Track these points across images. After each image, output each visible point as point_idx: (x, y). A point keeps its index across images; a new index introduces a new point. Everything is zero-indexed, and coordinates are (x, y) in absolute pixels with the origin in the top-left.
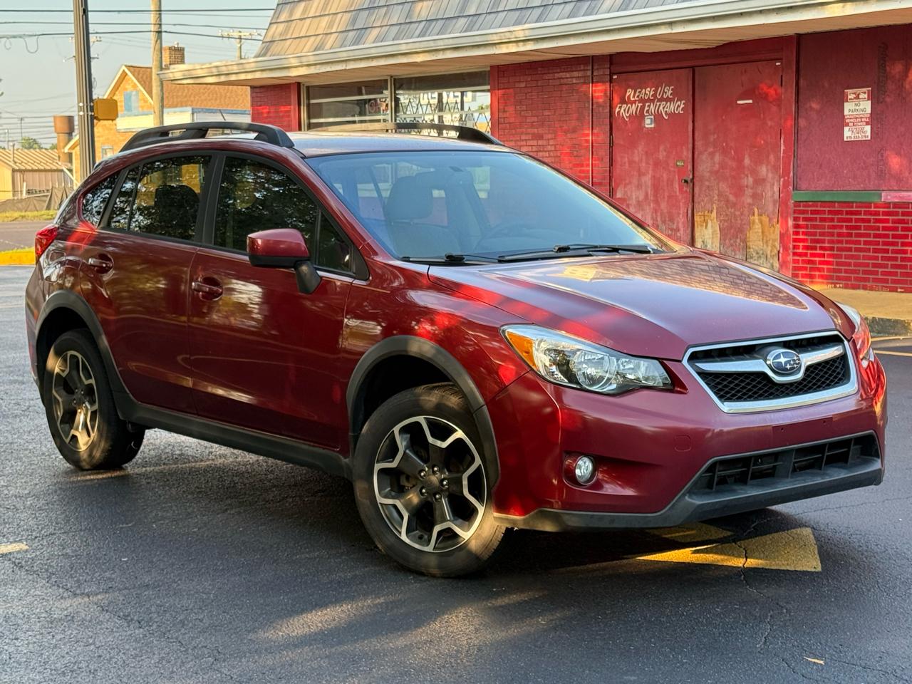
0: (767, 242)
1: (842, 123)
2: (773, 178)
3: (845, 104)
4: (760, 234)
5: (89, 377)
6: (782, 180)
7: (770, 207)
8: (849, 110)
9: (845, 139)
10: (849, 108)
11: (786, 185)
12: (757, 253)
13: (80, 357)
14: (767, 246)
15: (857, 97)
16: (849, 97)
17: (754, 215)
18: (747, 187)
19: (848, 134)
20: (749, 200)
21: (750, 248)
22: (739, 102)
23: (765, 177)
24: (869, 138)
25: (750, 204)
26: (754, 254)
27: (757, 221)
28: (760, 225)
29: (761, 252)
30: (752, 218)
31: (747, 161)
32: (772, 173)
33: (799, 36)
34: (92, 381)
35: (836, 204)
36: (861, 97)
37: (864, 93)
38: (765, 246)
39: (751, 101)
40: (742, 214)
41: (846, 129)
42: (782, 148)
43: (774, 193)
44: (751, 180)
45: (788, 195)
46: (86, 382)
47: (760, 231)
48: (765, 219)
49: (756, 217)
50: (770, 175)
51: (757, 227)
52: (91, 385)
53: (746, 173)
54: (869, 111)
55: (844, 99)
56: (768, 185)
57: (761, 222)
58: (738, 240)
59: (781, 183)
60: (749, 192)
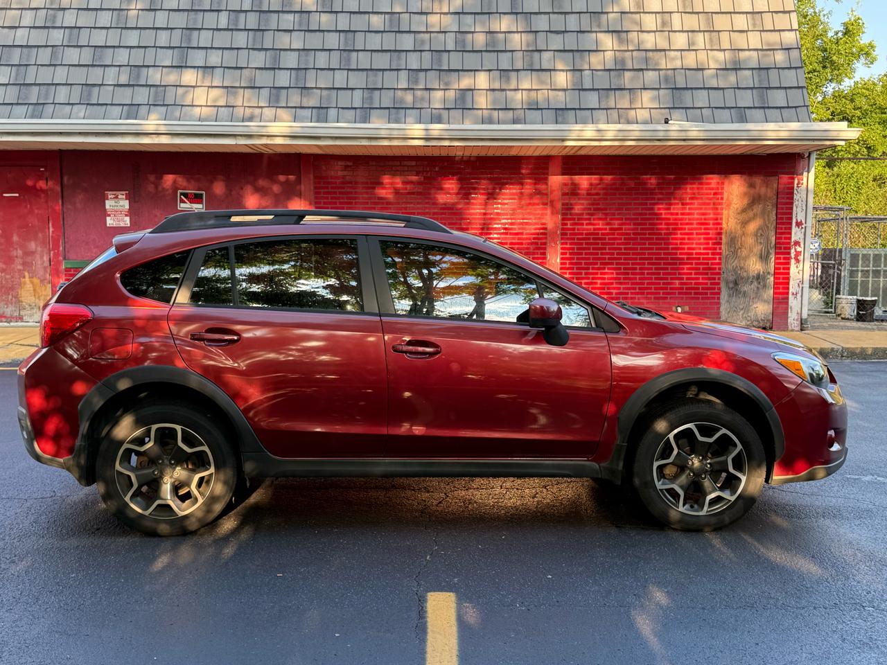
0: (39, 297)
1: (105, 214)
2: (42, 251)
3: (107, 202)
4: (32, 292)
6: (52, 252)
7: (41, 273)
8: (110, 206)
9: (108, 225)
10: (109, 204)
11: (57, 255)
12: (30, 305)
14: (39, 300)
15: (117, 197)
16: (109, 197)
17: (24, 277)
18: (17, 257)
19: (110, 222)
20: (20, 267)
21: (22, 302)
22: (5, 195)
23: (34, 250)
24: (129, 225)
25: (20, 270)
26: (27, 306)
27: (28, 282)
28: (31, 286)
29: (34, 304)
30: (23, 280)
31: (15, 238)
32: (41, 247)
33: (61, 151)
36: (119, 197)
37: (122, 195)
38: (37, 300)
39: (17, 195)
40: (12, 277)
41: (108, 218)
42: (51, 230)
43: (44, 262)
44: (20, 252)
45: (59, 263)
47: (32, 289)
48: (36, 281)
49: (27, 279)
50: (39, 249)
51: (29, 286)
53: (15, 247)
54: (127, 207)
55: (105, 198)
56: (38, 257)
57: (32, 283)
58: (10, 297)
59: (52, 255)
60: (19, 261)
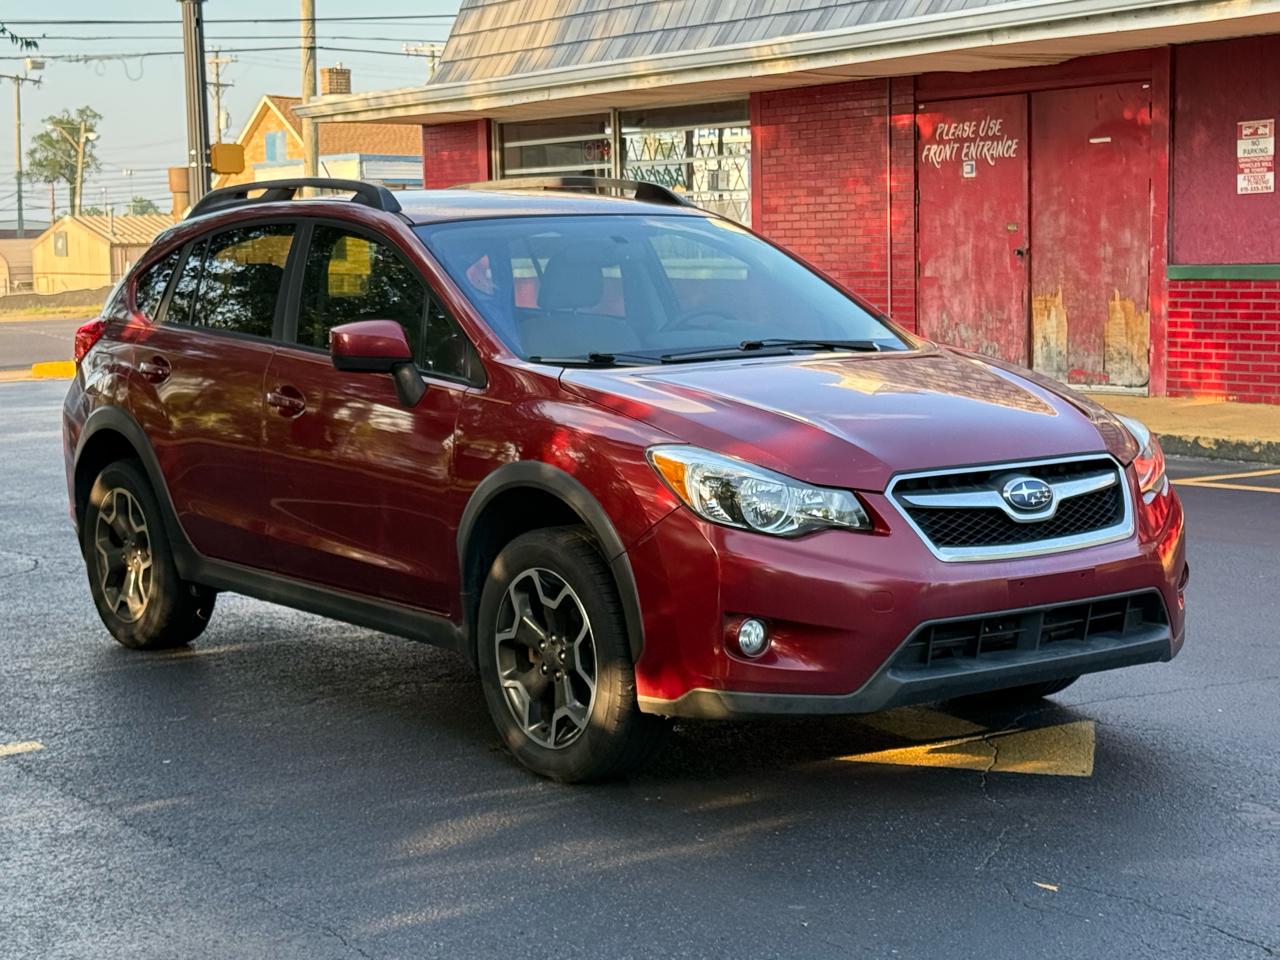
0: (1132, 337)
1: (1233, 167)
2: (1140, 248)
3: (1239, 142)
4: (1123, 326)
5: (140, 522)
6: (1152, 249)
7: (1137, 288)
8: (1245, 151)
9: (1239, 192)
10: (1243, 147)
11: (1158, 255)
12: (1120, 353)
13: (129, 495)
14: (1133, 343)
15: (1255, 133)
16: (1244, 132)
17: (1114, 299)
18: (1104, 259)
19: (1243, 184)
20: (1108, 279)
21: (1109, 346)
22: (1093, 141)
23: (1129, 246)
24: (1272, 190)
25: (1107, 284)
26: (1115, 355)
27: (1118, 308)
28: (1123, 315)
29: (1125, 352)
30: (1111, 303)
31: (1104, 224)
32: (1138, 241)
33: (1174, 47)
34: (144, 528)
35: (1228, 284)
36: (1260, 131)
37: (1266, 127)
38: (1130, 343)
39: (1108, 140)
40: (1097, 298)
41: (1240, 177)
42: (1153, 205)
43: (1141, 267)
44: (1109, 250)
45: (1160, 270)
46: (137, 529)
47: (1123, 321)
48: (1130, 305)
49: (1117, 303)
50: (1136, 243)
51: (1119, 316)
52: (143, 533)
53: (1103, 240)
54: (1271, 151)
55: (1234, 136)
56: (1134, 257)
57: (1124, 309)
58: (1093, 336)
59: (1151, 254)
60: (1107, 267)
